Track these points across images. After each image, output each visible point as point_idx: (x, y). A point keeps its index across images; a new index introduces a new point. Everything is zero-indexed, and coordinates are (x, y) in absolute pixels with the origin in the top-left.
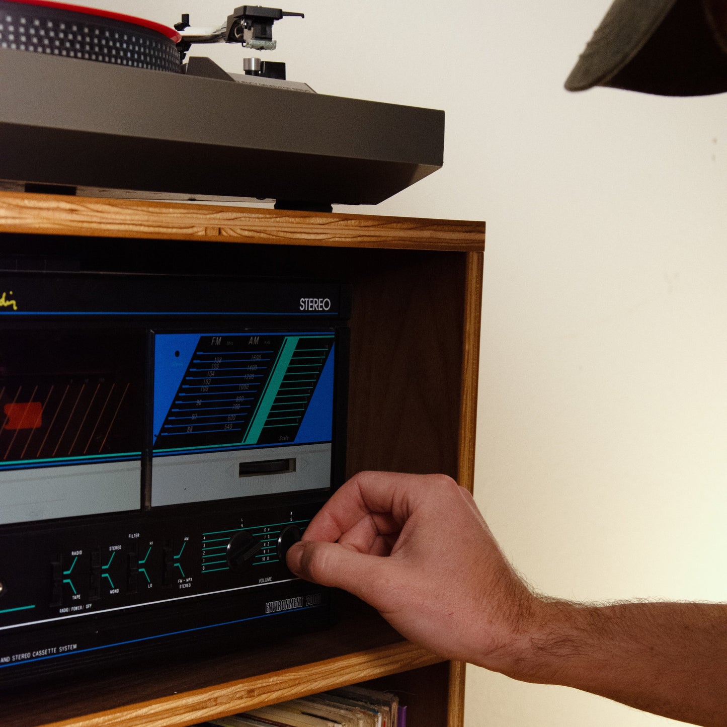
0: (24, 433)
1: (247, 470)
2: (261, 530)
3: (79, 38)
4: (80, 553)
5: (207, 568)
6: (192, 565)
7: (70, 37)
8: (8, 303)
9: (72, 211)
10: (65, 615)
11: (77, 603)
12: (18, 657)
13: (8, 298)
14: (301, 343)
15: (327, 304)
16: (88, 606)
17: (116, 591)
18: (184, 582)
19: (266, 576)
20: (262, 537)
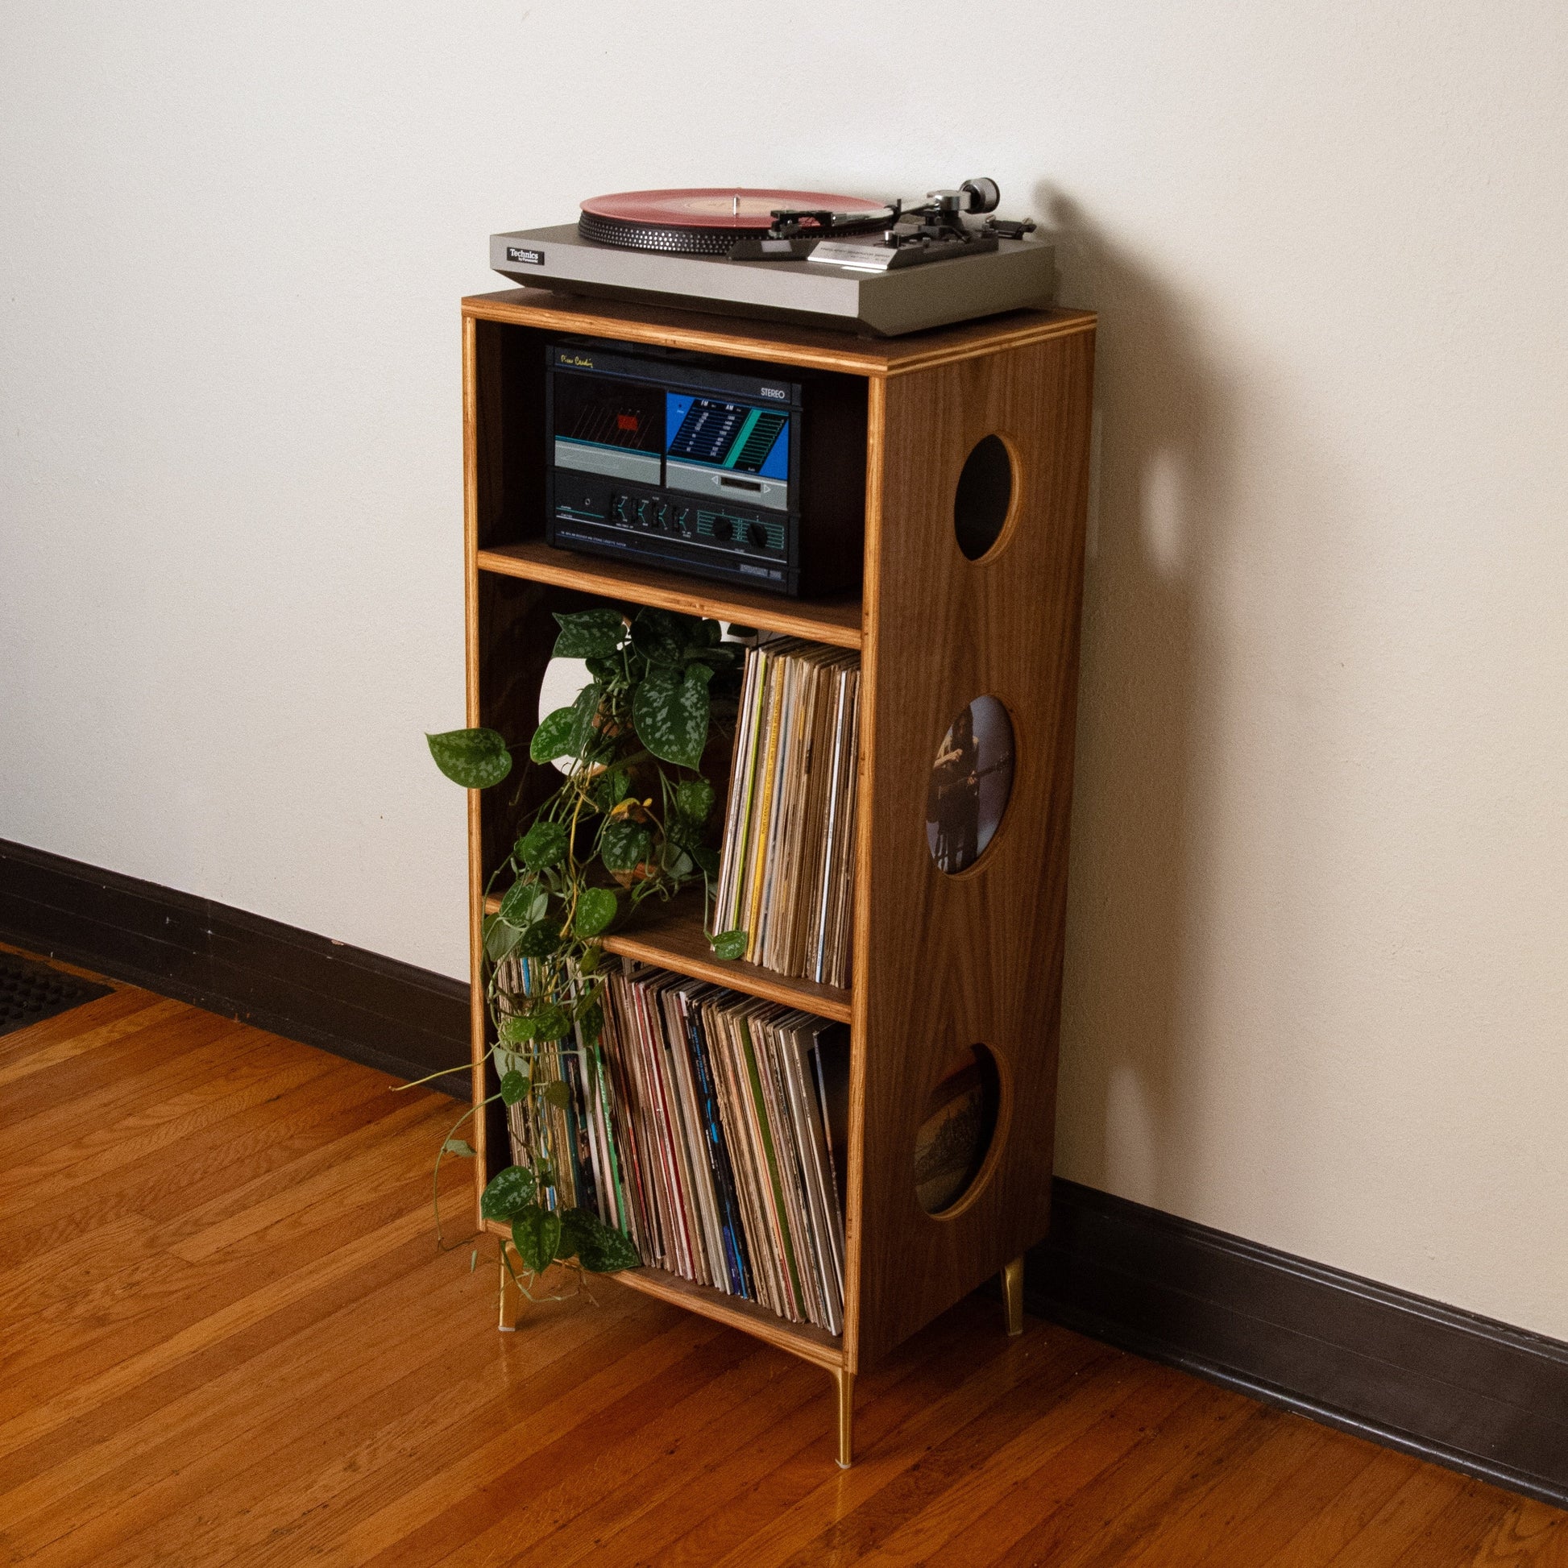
0: (623, 431)
1: (726, 481)
2: (737, 520)
3: (646, 237)
4: (626, 498)
5: (700, 530)
6: (691, 526)
7: (641, 237)
8: (588, 365)
9: (591, 323)
10: (618, 527)
11: (625, 523)
12: (606, 541)
13: (589, 362)
14: (763, 416)
15: (781, 395)
16: (632, 527)
17: (647, 525)
18: (686, 534)
19: (740, 548)
20: (737, 525)
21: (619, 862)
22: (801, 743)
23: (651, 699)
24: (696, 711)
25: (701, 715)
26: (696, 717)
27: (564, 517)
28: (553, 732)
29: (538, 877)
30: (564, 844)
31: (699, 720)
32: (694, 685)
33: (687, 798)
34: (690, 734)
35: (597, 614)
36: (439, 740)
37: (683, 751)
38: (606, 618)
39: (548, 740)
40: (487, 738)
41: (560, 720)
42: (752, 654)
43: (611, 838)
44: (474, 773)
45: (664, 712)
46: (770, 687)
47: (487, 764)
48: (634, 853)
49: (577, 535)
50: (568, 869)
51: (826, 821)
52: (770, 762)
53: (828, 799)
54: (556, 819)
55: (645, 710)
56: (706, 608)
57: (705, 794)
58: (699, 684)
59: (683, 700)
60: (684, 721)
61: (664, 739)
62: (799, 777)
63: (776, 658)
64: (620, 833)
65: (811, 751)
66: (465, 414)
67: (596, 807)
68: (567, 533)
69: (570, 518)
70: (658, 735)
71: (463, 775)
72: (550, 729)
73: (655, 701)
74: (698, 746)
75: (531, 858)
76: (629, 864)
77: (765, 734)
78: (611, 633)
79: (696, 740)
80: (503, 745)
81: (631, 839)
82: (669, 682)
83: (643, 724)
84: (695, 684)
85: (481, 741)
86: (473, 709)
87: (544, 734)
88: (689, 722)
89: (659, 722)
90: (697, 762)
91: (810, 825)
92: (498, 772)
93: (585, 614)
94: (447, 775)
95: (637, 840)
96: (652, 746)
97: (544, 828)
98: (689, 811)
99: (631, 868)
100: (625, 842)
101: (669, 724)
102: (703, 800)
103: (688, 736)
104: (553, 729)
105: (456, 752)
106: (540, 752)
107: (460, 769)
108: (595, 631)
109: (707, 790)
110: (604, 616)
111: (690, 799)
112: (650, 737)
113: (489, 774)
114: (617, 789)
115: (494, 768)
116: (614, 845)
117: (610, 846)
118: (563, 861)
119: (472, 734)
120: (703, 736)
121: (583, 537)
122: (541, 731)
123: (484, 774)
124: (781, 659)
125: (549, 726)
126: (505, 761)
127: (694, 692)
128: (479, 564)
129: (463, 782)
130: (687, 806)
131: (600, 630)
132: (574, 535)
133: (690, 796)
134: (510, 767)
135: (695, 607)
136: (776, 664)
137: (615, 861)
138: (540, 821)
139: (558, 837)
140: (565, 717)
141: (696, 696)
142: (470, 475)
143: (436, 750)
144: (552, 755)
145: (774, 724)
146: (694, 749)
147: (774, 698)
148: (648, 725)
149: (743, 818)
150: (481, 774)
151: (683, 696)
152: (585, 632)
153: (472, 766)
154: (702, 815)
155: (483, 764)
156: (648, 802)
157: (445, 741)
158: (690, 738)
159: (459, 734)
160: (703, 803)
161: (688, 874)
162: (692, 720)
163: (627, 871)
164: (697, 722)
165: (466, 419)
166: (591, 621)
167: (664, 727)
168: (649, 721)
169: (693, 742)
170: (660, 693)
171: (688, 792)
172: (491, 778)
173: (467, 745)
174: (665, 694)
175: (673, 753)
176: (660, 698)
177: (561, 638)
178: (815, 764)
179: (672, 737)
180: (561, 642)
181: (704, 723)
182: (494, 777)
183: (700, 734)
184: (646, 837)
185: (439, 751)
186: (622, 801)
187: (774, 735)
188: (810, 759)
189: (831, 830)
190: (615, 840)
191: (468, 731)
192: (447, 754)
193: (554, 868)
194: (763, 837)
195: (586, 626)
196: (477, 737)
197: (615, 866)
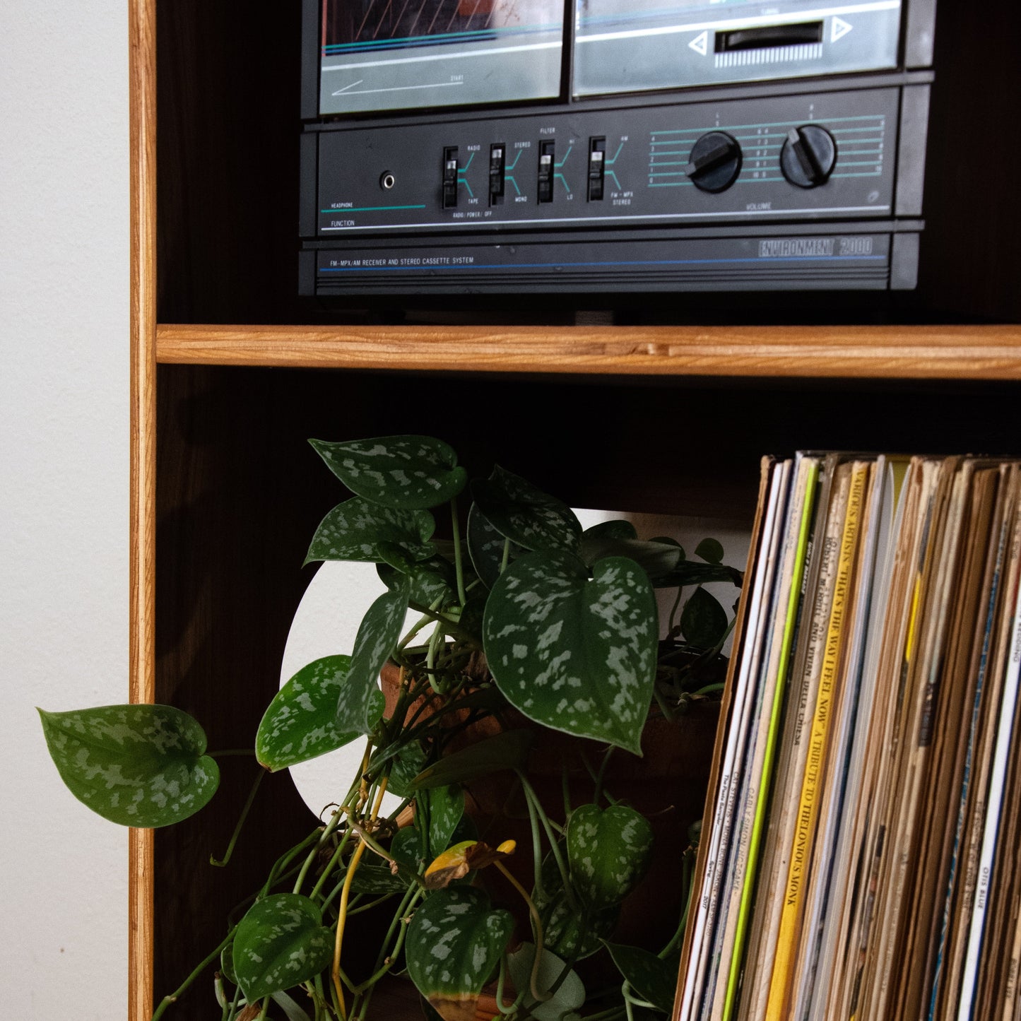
4: (478, 148)
5: (657, 180)
10: (460, 221)
11: (474, 208)
16: (488, 214)
17: (524, 199)
18: (620, 197)
19: (759, 201)
20: (754, 142)
21: (446, 976)
22: (908, 672)
23: (524, 607)
24: (628, 627)
25: (639, 636)
26: (629, 640)
27: (337, 227)
28: (303, 706)
29: (263, 1013)
30: (321, 941)
31: (635, 646)
32: (617, 577)
33: (589, 841)
34: (617, 675)
35: (402, 445)
36: (67, 724)
37: (602, 711)
38: (422, 453)
39: (293, 721)
40: (170, 727)
41: (321, 680)
42: (778, 468)
43: (426, 923)
44: (139, 796)
45: (554, 631)
46: (825, 540)
47: (168, 780)
48: (478, 957)
49: (365, 262)
50: (328, 998)
51: (970, 864)
52: (819, 727)
53: (979, 806)
54: (306, 890)
55: (509, 629)
56: (672, 351)
57: (627, 833)
58: (630, 574)
59: (595, 608)
60: (602, 650)
61: (556, 686)
62: (900, 755)
63: (843, 468)
64: (446, 914)
65: (936, 688)
66: (134, 28)
67: (392, 863)
68: (343, 263)
69: (351, 227)
70: (542, 679)
71: (115, 798)
72: (299, 699)
73: (532, 609)
74: (636, 701)
75: (250, 968)
76: (468, 980)
77: (808, 658)
78: (432, 481)
79: (630, 687)
80: (202, 744)
81: (470, 927)
82: (562, 574)
83: (505, 659)
84: (622, 576)
85: (158, 732)
86: (142, 664)
87: (285, 709)
88: (613, 650)
89: (544, 650)
90: (636, 734)
91: (925, 878)
92: (190, 797)
93: (378, 443)
94: (79, 796)
95: (485, 928)
96: (529, 703)
97: (279, 905)
98: (591, 870)
99: (473, 990)
100: (457, 932)
101: (566, 655)
102: (624, 844)
103: (612, 680)
104: (305, 700)
105: (103, 751)
106: (276, 744)
107: (109, 786)
108: (399, 475)
109: (633, 823)
110: (419, 448)
111: (595, 844)
112: (523, 685)
113: (171, 800)
114: (435, 826)
115: (183, 789)
116: (433, 939)
117: (424, 941)
118: (318, 978)
119: (138, 716)
120: (647, 679)
121: (378, 262)
122: (281, 704)
123: (159, 799)
124: (858, 467)
125: (298, 693)
126: (206, 775)
127: (620, 590)
128: (159, 353)
129: (115, 815)
130: (587, 861)
131: (408, 475)
132: (358, 263)
133: (593, 838)
134: (214, 788)
135: (645, 352)
136: (843, 481)
137: (437, 974)
138: (272, 891)
139: (307, 924)
140: (331, 676)
141: (626, 598)
142: (143, 163)
143: (59, 745)
144: (300, 751)
145: (832, 633)
146: (627, 705)
147: (835, 567)
148: (519, 660)
149: (740, 869)
150: (153, 799)
151: (595, 600)
152: (378, 475)
153: (137, 782)
154: (619, 878)
155: (159, 780)
156: (507, 847)
157: (80, 728)
158: (618, 683)
159: (109, 715)
160: (624, 853)
161: (576, 1011)
162: (619, 647)
163: (465, 996)
164: (630, 650)
165: (135, 42)
166: (392, 455)
167: (556, 662)
168: (520, 651)
169: (624, 690)
170: (543, 594)
171: (591, 829)
172: (176, 807)
173: (126, 739)
174: (553, 597)
175: (578, 715)
176: (544, 604)
177: (325, 526)
178: (946, 723)
179: (575, 682)
180: (326, 532)
181: (649, 650)
182: (181, 806)
183: (640, 675)
184: (502, 921)
185: (67, 747)
186: (449, 847)
187: (830, 660)
188: (933, 708)
189: (982, 887)
190: (436, 929)
191: (130, 709)
192: (83, 754)
193: (298, 995)
194: (790, 912)
195: (377, 463)
196: (147, 722)
197: (437, 983)
